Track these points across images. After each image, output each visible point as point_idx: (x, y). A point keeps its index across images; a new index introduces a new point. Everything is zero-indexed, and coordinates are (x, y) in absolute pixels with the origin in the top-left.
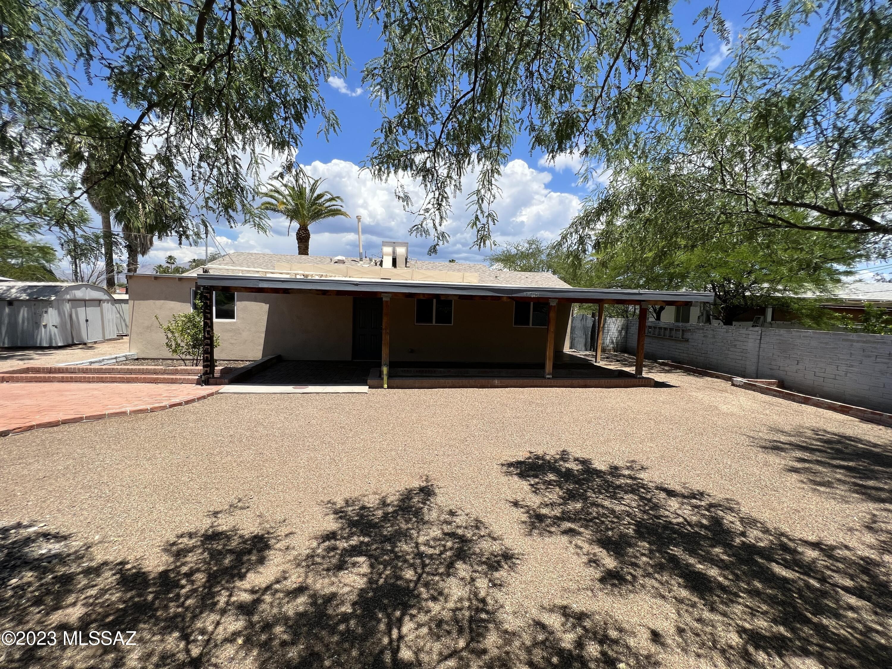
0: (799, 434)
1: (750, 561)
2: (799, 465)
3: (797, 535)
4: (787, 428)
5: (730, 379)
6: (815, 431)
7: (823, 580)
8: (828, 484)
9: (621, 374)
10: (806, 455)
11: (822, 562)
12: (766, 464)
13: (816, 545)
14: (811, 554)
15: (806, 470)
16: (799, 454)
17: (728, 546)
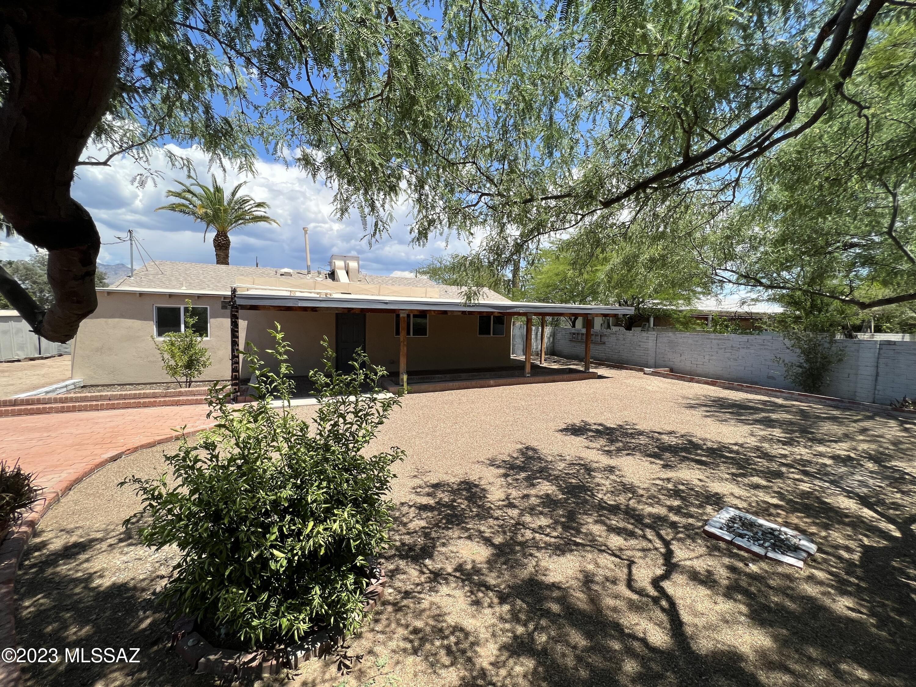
0: (698, 399)
1: (714, 453)
2: (708, 414)
3: (726, 442)
4: (690, 396)
5: (642, 370)
6: (705, 396)
7: (745, 455)
8: (726, 421)
9: (571, 371)
10: (708, 409)
11: (741, 450)
12: (693, 415)
13: (736, 444)
14: (735, 448)
15: (713, 416)
16: (705, 409)
17: (702, 449)
